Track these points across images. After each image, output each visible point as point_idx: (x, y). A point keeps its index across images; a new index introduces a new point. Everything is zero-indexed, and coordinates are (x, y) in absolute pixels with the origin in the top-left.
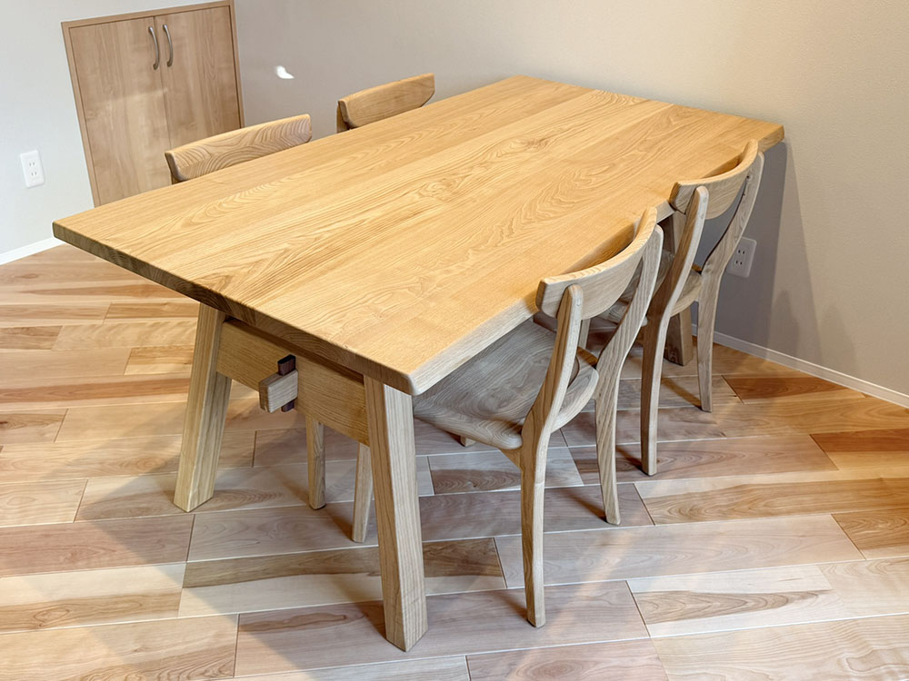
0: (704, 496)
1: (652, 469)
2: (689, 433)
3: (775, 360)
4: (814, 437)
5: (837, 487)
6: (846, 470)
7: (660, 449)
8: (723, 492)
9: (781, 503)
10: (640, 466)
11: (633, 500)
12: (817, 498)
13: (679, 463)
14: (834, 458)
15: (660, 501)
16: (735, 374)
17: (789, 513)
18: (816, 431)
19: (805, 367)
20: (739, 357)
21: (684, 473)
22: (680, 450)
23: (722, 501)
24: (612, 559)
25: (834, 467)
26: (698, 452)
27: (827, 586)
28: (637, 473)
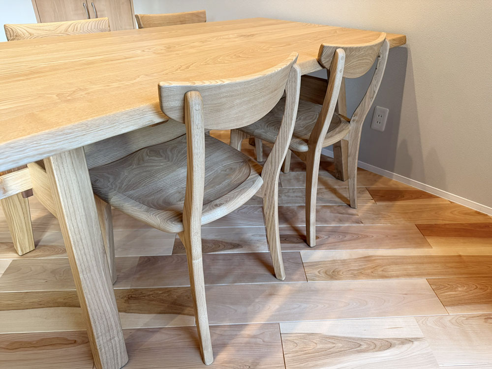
0: (344, 262)
1: (313, 242)
2: (341, 221)
3: (398, 180)
4: (418, 226)
5: (431, 260)
6: (437, 249)
7: (318, 230)
8: (356, 260)
9: (394, 269)
10: (305, 239)
11: (295, 264)
12: (419, 267)
13: (331, 240)
14: (430, 240)
15: (314, 265)
16: (374, 187)
17: (397, 276)
18: (419, 222)
19: (416, 184)
20: (377, 177)
21: (333, 246)
22: (334, 231)
23: (354, 266)
24: (273, 306)
25: (429, 246)
26: (345, 233)
28: (302, 245)
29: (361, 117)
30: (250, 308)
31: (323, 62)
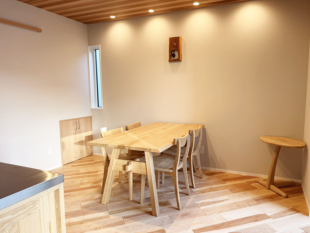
0: (205, 190)
1: (194, 187)
2: (199, 182)
3: (212, 170)
4: (222, 180)
5: (228, 186)
6: (229, 183)
7: (195, 184)
8: (208, 189)
9: (218, 189)
10: (192, 187)
11: (192, 192)
12: (226, 187)
13: (199, 186)
14: (226, 182)
15: (197, 191)
16: (206, 173)
17: (220, 190)
18: (222, 179)
19: (218, 170)
20: (206, 170)
21: (200, 187)
22: (198, 184)
23: (208, 190)
24: (191, 200)
25: (227, 183)
26: (202, 184)
27: (230, 198)
28: (192, 188)
29: (198, 148)
30: (185, 201)
31: (190, 133)
